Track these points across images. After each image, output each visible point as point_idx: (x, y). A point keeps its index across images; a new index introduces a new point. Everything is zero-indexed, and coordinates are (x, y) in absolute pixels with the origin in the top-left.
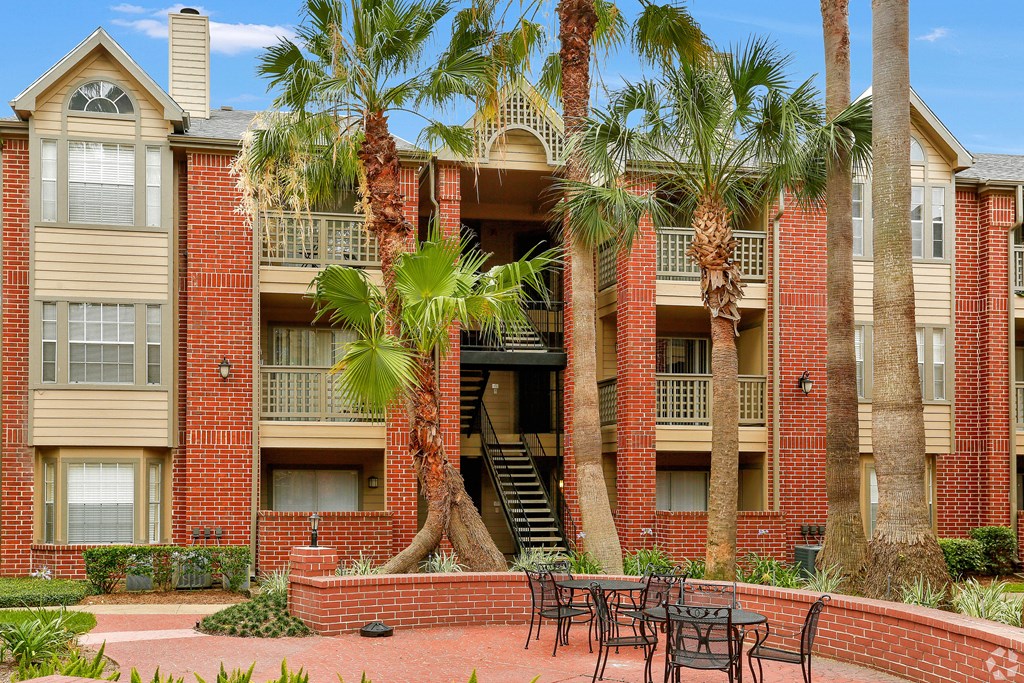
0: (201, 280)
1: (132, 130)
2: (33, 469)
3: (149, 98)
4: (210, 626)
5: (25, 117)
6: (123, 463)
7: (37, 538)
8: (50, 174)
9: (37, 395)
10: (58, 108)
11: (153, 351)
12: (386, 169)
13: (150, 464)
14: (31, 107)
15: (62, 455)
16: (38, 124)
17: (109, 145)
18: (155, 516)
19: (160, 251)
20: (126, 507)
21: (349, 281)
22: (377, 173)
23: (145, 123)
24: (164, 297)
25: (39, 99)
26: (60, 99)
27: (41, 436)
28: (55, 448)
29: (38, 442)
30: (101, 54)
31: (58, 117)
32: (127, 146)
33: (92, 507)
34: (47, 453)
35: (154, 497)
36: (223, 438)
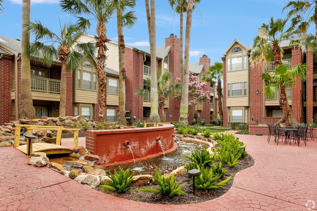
0: (253, 77)
1: (242, 54)
2: (227, 110)
3: (244, 48)
4: (237, 133)
5: (225, 56)
6: (241, 109)
7: (228, 121)
8: (229, 63)
9: (227, 99)
10: (230, 53)
11: (245, 90)
12: (277, 53)
13: (245, 109)
14: (226, 54)
15: (231, 108)
16: (227, 56)
17: (238, 57)
18: (246, 118)
19: (246, 73)
20: (241, 116)
21: (267, 75)
22: (275, 54)
23: (244, 52)
24: (247, 81)
25: (227, 53)
26: (230, 52)
27: (228, 105)
28: (230, 107)
29: (227, 106)
30: (236, 43)
31: (230, 54)
32: (241, 57)
33: (236, 116)
34: (229, 107)
35: (246, 114)
36: (258, 104)
